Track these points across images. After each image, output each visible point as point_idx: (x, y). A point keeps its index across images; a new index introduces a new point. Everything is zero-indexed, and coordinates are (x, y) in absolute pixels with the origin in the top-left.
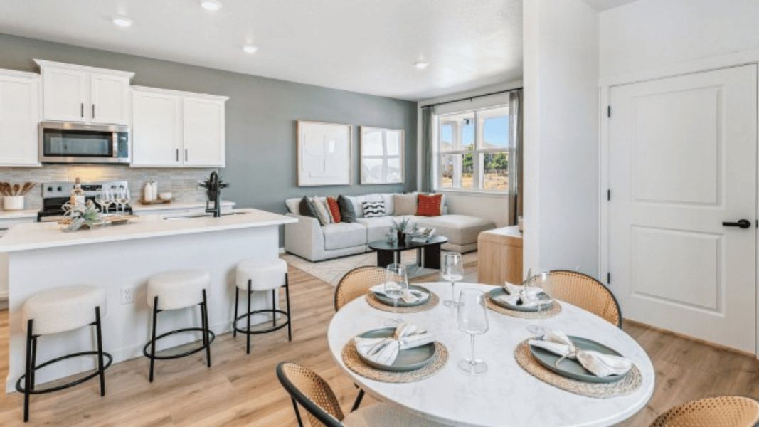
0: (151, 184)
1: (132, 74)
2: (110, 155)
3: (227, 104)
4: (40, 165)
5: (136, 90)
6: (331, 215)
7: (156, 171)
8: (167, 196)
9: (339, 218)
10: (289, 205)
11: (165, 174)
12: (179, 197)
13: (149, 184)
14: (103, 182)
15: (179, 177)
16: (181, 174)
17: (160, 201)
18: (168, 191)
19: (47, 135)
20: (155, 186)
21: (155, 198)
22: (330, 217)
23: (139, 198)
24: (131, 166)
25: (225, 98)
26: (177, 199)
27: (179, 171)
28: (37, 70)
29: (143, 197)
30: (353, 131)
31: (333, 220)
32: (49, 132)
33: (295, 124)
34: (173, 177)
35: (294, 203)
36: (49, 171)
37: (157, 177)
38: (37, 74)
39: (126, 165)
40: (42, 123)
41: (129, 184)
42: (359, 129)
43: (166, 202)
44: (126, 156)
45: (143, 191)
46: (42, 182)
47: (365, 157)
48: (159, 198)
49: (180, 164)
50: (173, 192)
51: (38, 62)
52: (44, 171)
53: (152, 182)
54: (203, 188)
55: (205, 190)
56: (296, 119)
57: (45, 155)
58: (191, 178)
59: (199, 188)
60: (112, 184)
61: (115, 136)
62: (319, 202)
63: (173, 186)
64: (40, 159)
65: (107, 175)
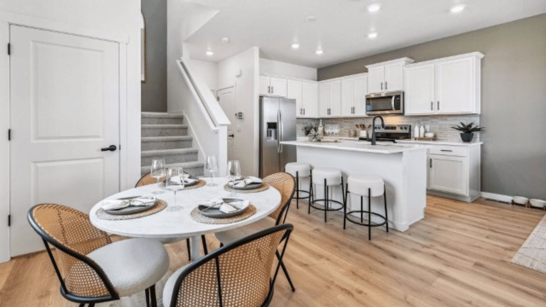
1: (405, 58)
2: (392, 110)
4: (367, 116)
8: (431, 135)
11: (434, 120)
13: (417, 126)
14: (396, 125)
15: (445, 122)
17: (425, 138)
19: (368, 101)
21: (422, 136)
24: (405, 115)
28: (366, 71)
32: (370, 100)
38: (366, 73)
40: (366, 96)
43: (430, 139)
44: (400, 109)
48: (425, 136)
49: (436, 112)
51: (367, 67)
55: (458, 133)
57: (367, 111)
61: (393, 98)
63: (440, 128)
64: (366, 113)
65: (401, 120)
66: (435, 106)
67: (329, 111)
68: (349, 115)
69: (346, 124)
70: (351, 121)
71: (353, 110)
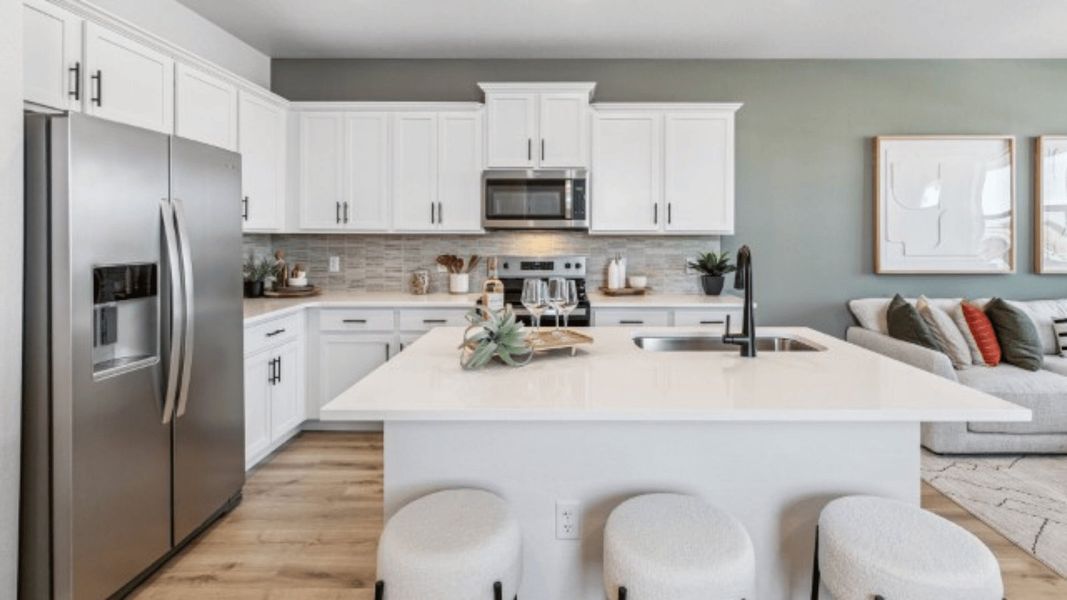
0: (617, 262)
1: (591, 86)
2: (563, 217)
3: (738, 114)
4: (483, 232)
5: (597, 110)
6: (975, 345)
7: (625, 240)
8: (640, 282)
9: (996, 354)
10: (856, 311)
11: (638, 245)
12: (657, 285)
13: (613, 262)
14: (556, 258)
15: (658, 251)
16: (660, 245)
17: (629, 290)
18: (641, 274)
19: (490, 188)
20: (622, 263)
21: (623, 285)
22: (971, 349)
23: (601, 285)
24: (590, 232)
25: (737, 106)
26: (655, 288)
27: (657, 241)
28: (481, 98)
29: (606, 281)
30: (1020, 151)
31: (979, 357)
32: (496, 184)
33: (872, 145)
34: (649, 251)
35: (871, 308)
36: (494, 240)
37: (625, 250)
38: (481, 104)
39: (584, 230)
40: (485, 173)
41: (587, 260)
42: (1034, 145)
43: (639, 293)
44: (583, 217)
45: (606, 272)
46: (488, 255)
47: (1049, 208)
48: (628, 286)
49: (660, 229)
50: (649, 276)
51: (483, 86)
52: (489, 240)
53: (618, 259)
54: (694, 271)
55: (697, 275)
56: (870, 133)
57: (489, 217)
58: (676, 252)
59: (689, 271)
60: (565, 261)
61: (568, 186)
62: (940, 309)
63: (648, 265)
64: (483, 223)
65: (561, 246)
66: (662, 214)
67: (342, 211)
68: (424, 226)
69: (394, 253)
70: (412, 243)
71: (436, 212)
